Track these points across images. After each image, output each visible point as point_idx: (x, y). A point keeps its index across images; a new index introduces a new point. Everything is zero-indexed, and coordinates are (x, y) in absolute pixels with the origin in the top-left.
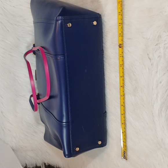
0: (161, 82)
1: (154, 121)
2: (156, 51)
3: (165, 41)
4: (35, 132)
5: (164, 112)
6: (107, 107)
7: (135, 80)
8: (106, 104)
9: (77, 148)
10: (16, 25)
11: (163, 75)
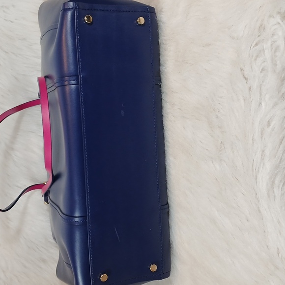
0: (269, 123)
1: (259, 211)
2: (255, 60)
3: (273, 35)
4: (44, 261)
5: (279, 187)
6: (169, 194)
7: (219, 127)
8: (168, 186)
9: (103, 274)
10: (13, 53)
11: (273, 107)
